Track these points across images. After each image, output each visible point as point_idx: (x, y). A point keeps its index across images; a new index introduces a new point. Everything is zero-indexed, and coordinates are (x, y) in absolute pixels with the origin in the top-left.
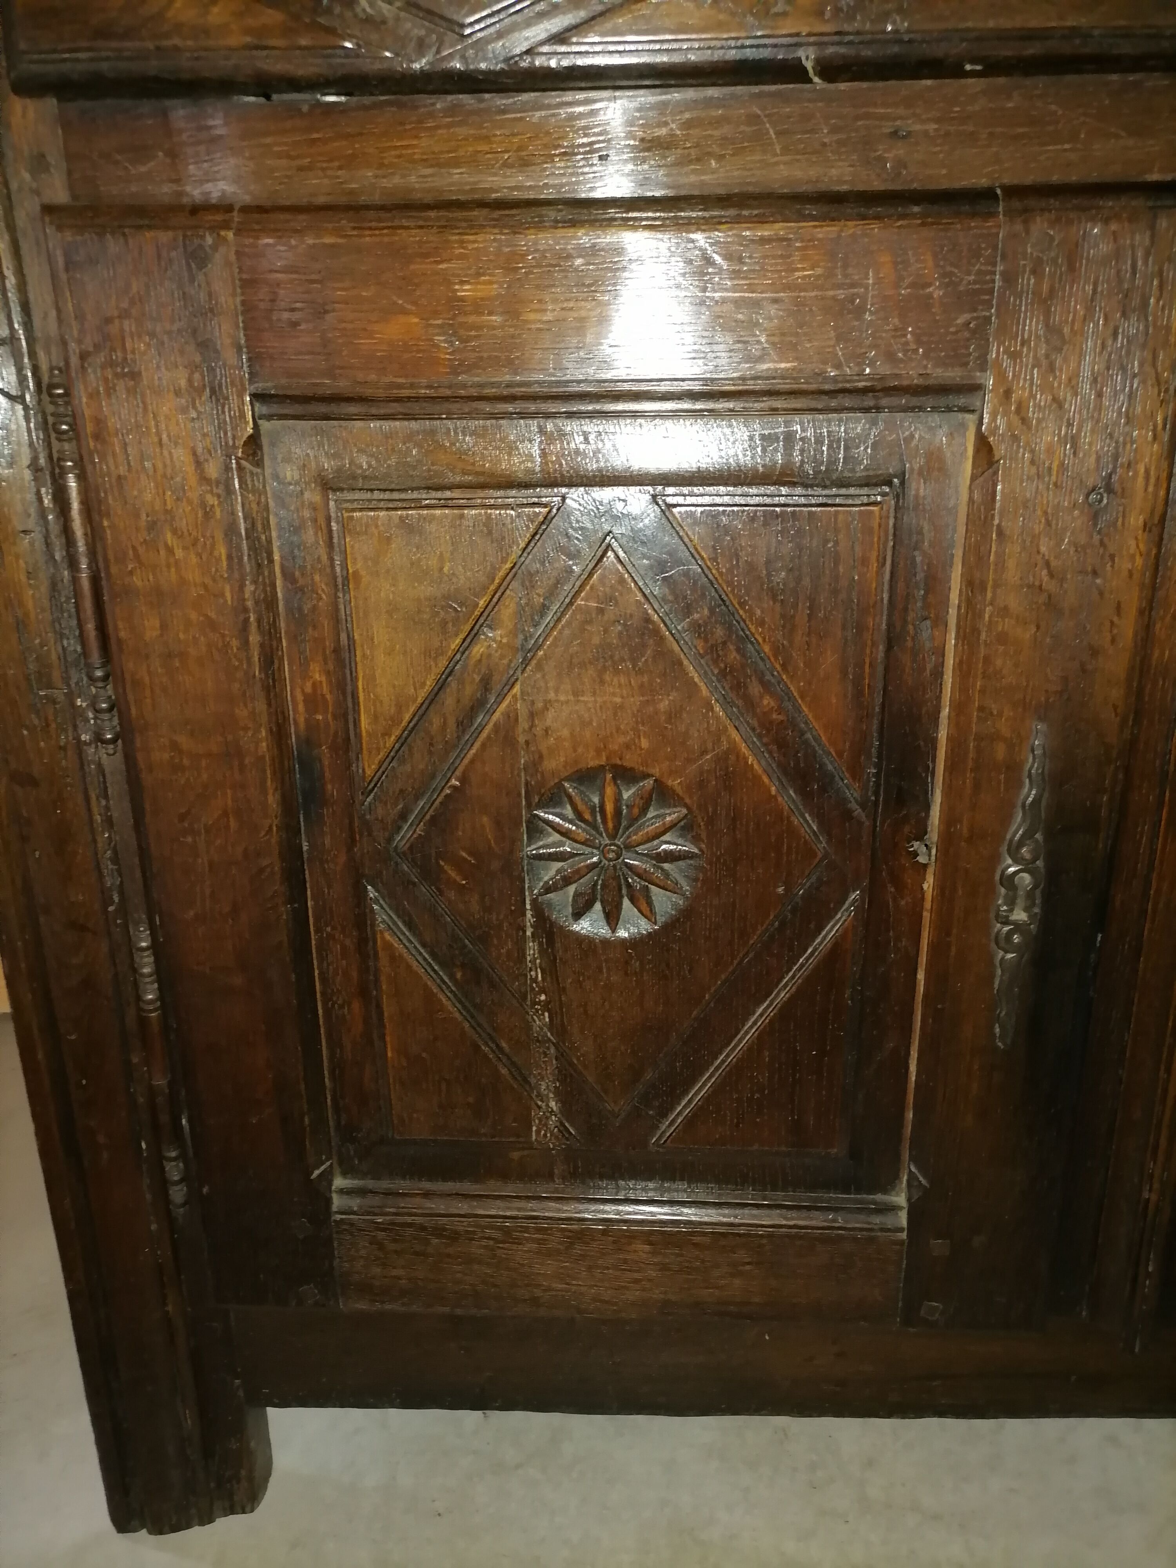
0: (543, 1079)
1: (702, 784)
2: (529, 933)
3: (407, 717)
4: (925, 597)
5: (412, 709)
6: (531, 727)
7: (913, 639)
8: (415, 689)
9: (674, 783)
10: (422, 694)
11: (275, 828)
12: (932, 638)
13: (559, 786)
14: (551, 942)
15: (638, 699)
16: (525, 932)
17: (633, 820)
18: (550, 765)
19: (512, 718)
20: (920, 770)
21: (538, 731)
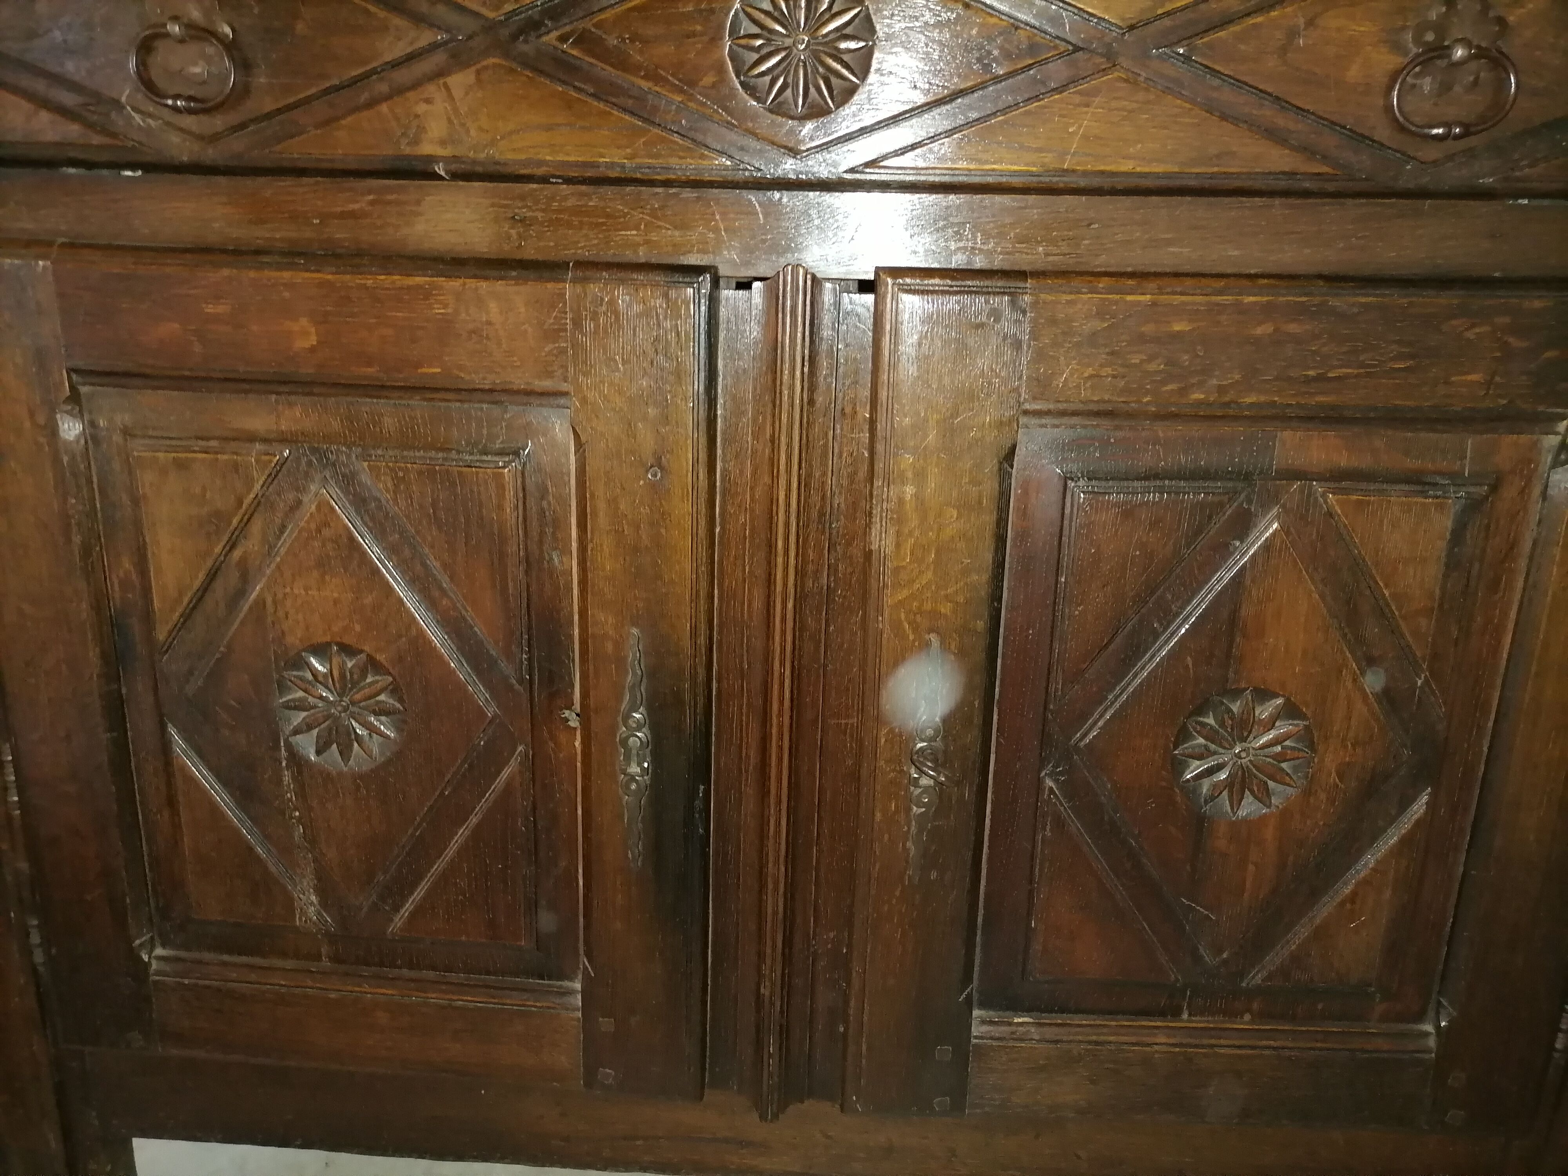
0: (304, 877)
1: (400, 659)
2: (284, 764)
3: (186, 600)
4: (554, 533)
5: (189, 594)
6: (275, 612)
7: (548, 562)
8: (191, 579)
9: (381, 657)
10: (197, 584)
11: (95, 676)
12: (561, 562)
13: (299, 654)
14: (300, 773)
15: (350, 596)
16: (281, 763)
17: (354, 684)
18: (290, 640)
19: (260, 603)
20: (563, 657)
21: (281, 614)
